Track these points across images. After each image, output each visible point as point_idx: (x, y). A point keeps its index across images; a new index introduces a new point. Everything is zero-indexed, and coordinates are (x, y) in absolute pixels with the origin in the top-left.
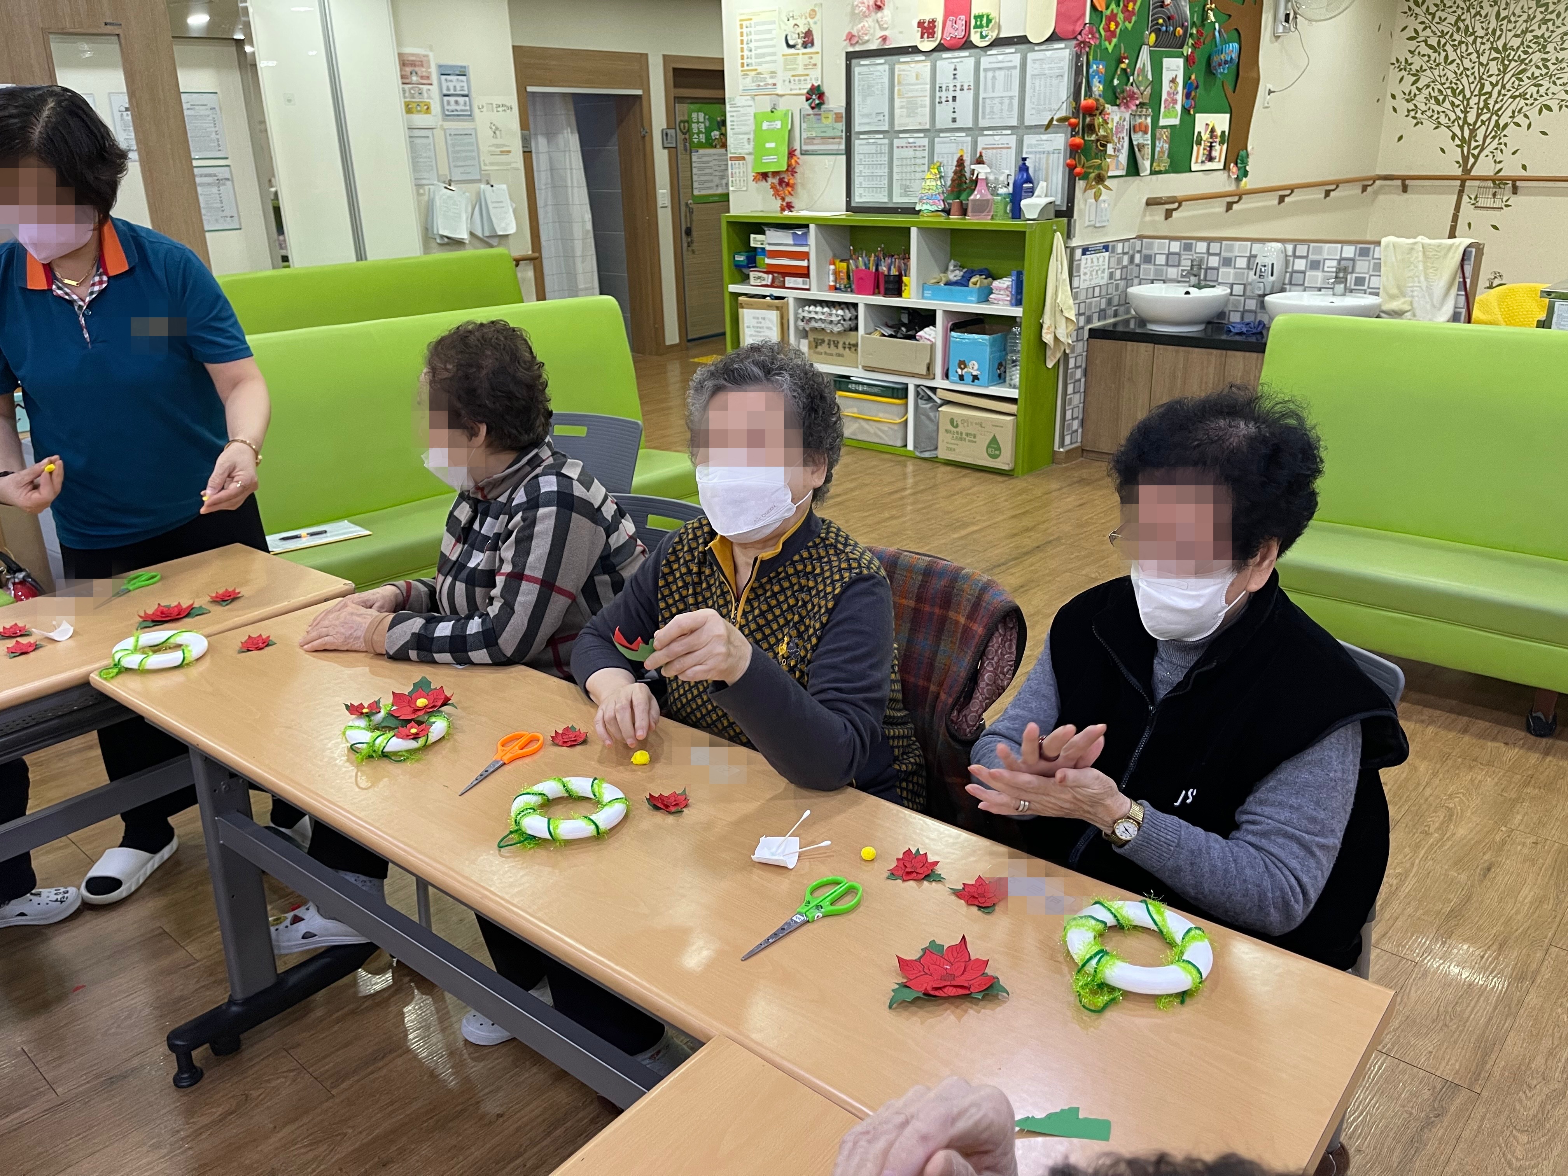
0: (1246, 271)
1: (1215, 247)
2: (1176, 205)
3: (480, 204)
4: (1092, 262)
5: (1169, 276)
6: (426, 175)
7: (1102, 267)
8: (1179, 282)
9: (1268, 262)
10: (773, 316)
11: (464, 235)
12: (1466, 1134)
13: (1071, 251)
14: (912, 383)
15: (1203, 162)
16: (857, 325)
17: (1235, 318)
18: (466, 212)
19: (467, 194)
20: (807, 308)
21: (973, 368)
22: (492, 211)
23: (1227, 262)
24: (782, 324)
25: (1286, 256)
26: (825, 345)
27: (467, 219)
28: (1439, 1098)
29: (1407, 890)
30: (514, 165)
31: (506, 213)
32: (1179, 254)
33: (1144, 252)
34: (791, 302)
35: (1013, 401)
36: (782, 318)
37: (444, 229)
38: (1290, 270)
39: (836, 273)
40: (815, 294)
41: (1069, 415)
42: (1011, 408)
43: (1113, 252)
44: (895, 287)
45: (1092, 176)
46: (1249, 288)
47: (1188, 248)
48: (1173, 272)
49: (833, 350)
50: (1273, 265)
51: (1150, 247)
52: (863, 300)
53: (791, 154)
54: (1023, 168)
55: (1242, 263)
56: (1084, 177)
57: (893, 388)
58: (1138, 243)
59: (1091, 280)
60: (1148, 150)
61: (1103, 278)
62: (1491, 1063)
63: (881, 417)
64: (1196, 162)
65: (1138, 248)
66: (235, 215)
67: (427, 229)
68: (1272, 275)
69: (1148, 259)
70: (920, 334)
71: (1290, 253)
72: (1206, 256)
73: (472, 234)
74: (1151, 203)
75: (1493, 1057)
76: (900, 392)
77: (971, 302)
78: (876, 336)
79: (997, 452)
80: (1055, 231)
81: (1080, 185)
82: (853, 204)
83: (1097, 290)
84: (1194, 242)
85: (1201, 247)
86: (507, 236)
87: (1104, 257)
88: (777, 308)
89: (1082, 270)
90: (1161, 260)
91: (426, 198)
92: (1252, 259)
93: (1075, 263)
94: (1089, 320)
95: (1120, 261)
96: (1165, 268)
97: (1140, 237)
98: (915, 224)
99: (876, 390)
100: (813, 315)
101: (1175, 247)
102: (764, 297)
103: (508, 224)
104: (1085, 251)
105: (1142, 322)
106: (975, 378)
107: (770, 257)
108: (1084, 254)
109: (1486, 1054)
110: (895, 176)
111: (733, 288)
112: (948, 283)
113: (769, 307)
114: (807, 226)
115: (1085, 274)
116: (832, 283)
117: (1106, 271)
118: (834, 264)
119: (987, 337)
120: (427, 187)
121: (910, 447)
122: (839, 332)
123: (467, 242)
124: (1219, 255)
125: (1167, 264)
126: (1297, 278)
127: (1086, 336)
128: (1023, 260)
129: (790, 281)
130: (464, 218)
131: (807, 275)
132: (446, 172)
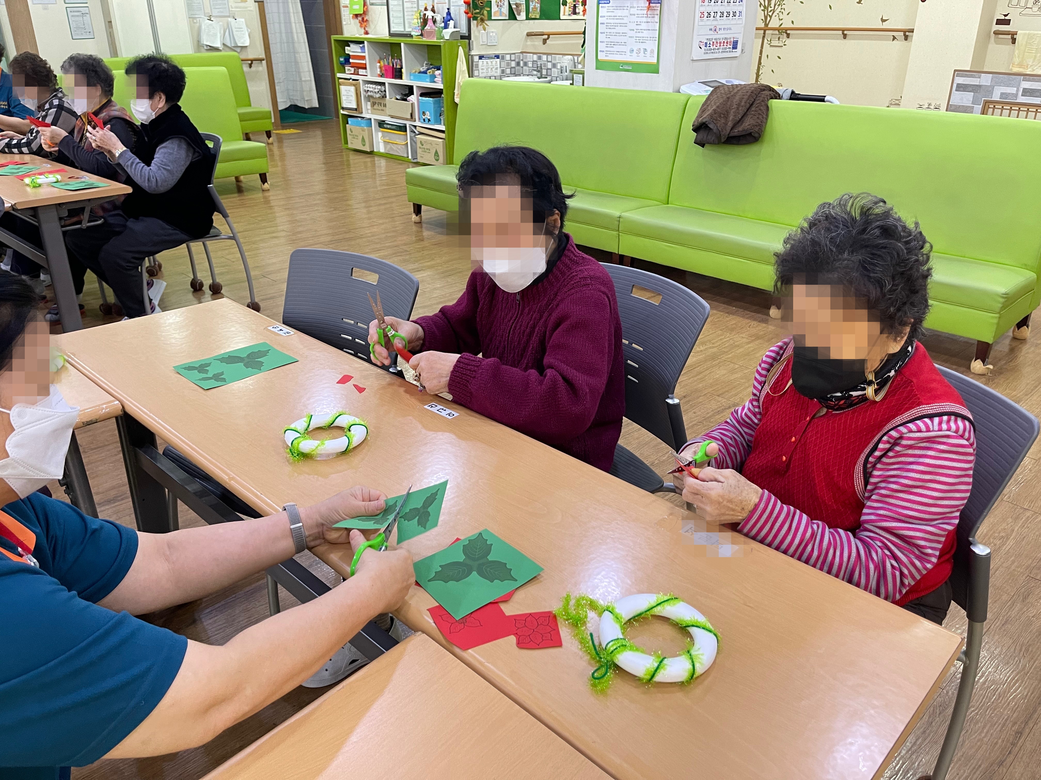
2: (546, 37)
3: (228, 29)
4: (487, 63)
6: (197, 13)
7: (496, 67)
10: (352, 89)
11: (218, 44)
13: (470, 57)
14: (408, 123)
15: (569, 15)
16: (385, 95)
18: (220, 33)
19: (221, 23)
20: (366, 85)
21: (428, 116)
22: (235, 33)
24: (357, 94)
26: (377, 105)
27: (221, 37)
30: (249, 9)
31: (244, 34)
34: (361, 82)
35: (443, 132)
36: (356, 90)
37: (207, 41)
39: (380, 67)
40: (370, 78)
42: (442, 135)
43: (503, 59)
44: (398, 74)
49: (380, 108)
51: (526, 57)
52: (387, 81)
53: (365, 4)
54: (449, 14)
57: (400, 126)
58: (521, 55)
59: (487, 73)
60: (523, 7)
61: (496, 72)
63: (398, 141)
64: (564, 15)
65: (521, 58)
66: (91, 31)
67: (198, 41)
69: (526, 64)
70: (409, 98)
73: (224, 45)
74: (531, 34)
76: (403, 128)
77: (427, 82)
78: (393, 99)
79: (438, 158)
80: (459, 46)
82: (391, 32)
85: (544, 57)
86: (246, 47)
87: (496, 62)
88: (354, 85)
89: (478, 67)
91: (198, 24)
93: (474, 63)
95: (508, 64)
97: (522, 53)
98: (403, 41)
99: (394, 127)
100: (369, 89)
101: (535, 57)
102: (349, 79)
103: (245, 41)
104: (482, 57)
106: (429, 120)
107: (353, 59)
108: (480, 59)
110: (406, 18)
111: (339, 75)
112: (420, 72)
113: (351, 85)
114: (363, 42)
115: (482, 69)
116: (379, 73)
117: (499, 68)
118: (379, 63)
119: (431, 99)
120: (198, 19)
121: (410, 157)
122: (379, 97)
123: (221, 49)
124: (551, 61)
125: (532, 66)
128: (441, 60)
129: (359, 71)
130: (219, 36)
131: (365, 68)
132: (210, 11)
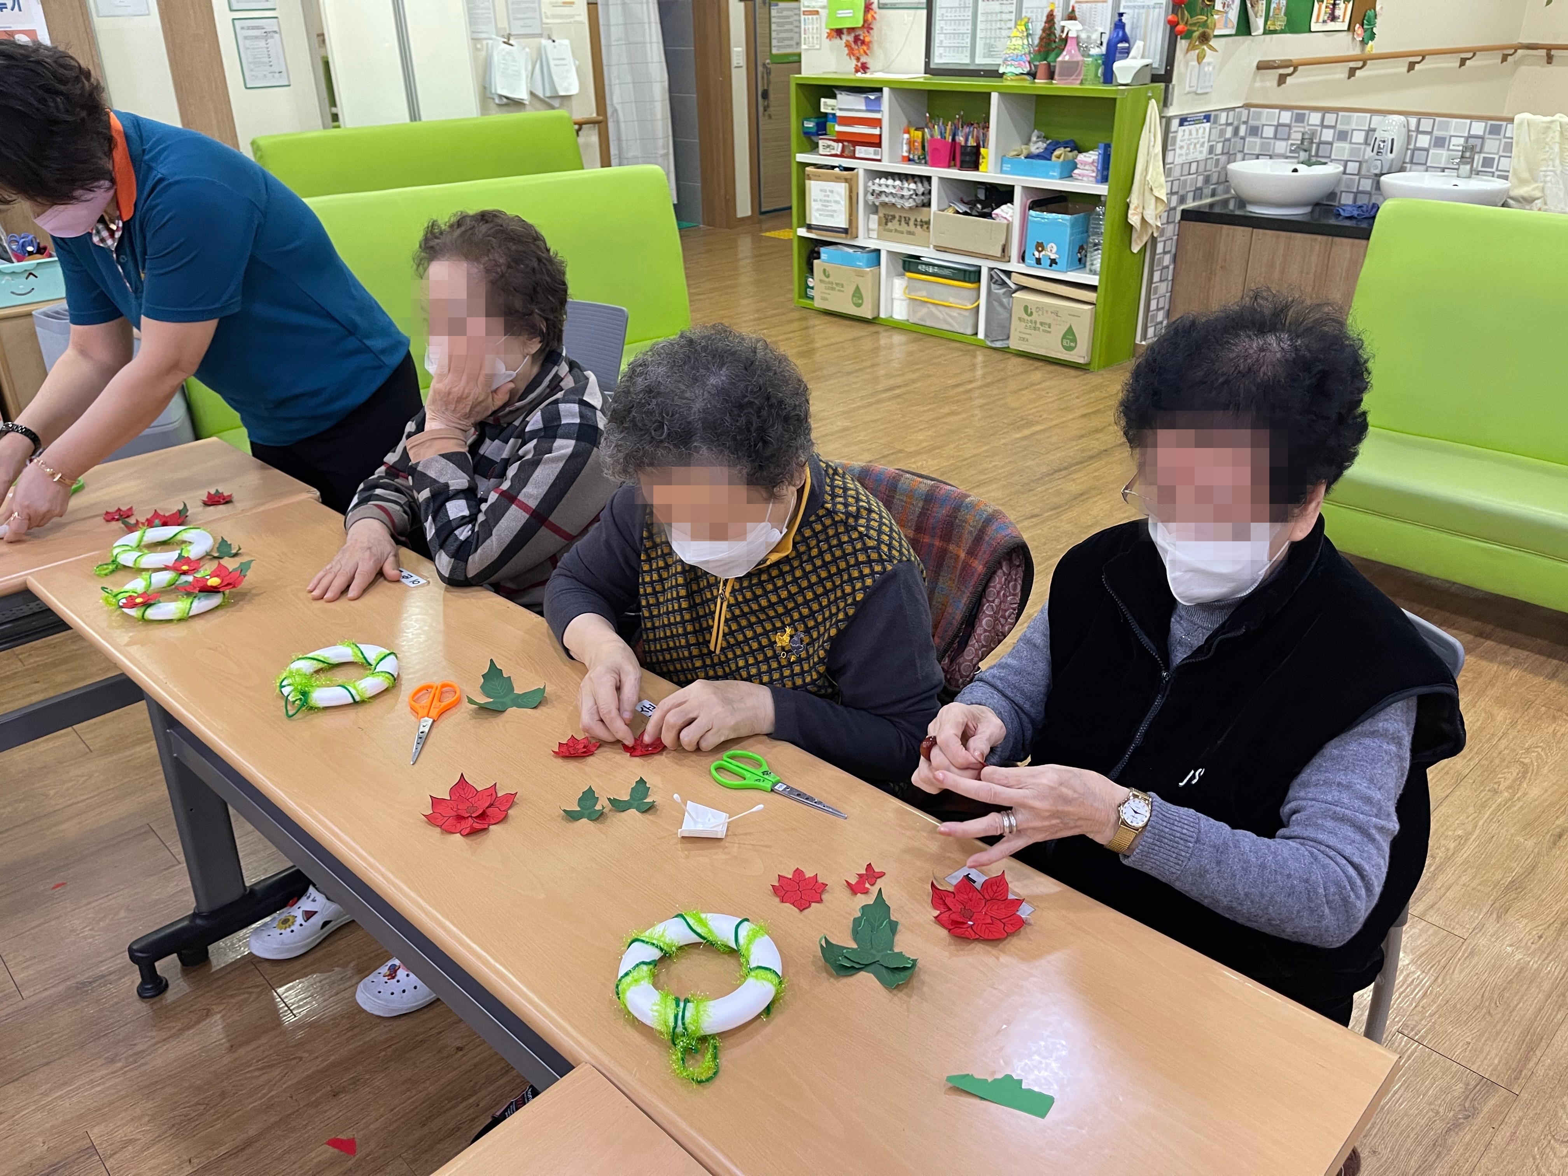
0: (1363, 147)
1: (1330, 119)
2: (1292, 69)
3: (540, 60)
4: (1190, 134)
5: (1276, 151)
6: (483, 28)
7: (1202, 140)
8: (1287, 158)
9: (1388, 137)
10: (841, 189)
11: (522, 94)
12: (1498, 1140)
13: (1167, 122)
14: (985, 265)
15: (1324, 22)
16: (930, 200)
17: (1346, 199)
18: (526, 69)
19: (527, 50)
20: (877, 181)
21: (1052, 251)
22: (553, 69)
23: (1343, 136)
24: (851, 198)
25: (1409, 131)
26: (896, 222)
27: (527, 77)
28: (1471, 1097)
29: (1465, 855)
30: (577, 18)
31: (568, 71)
32: (1289, 126)
33: (1251, 122)
34: (861, 173)
35: (1093, 288)
36: (851, 191)
37: (503, 88)
38: (1412, 147)
39: (910, 143)
40: (887, 165)
41: (1153, 305)
42: (1090, 296)
43: (1215, 122)
44: (972, 160)
45: (1196, 34)
46: (1364, 165)
47: (1300, 118)
48: (1281, 147)
49: (904, 227)
50: (1393, 140)
51: (1258, 116)
52: (937, 173)
53: (868, 8)
54: (1119, 25)
55: (1359, 137)
56: (1187, 35)
57: (965, 271)
58: (1245, 112)
59: (1187, 154)
60: (1262, 6)
61: (1201, 152)
62: (1535, 1060)
63: (952, 301)
64: (1317, 21)
65: (1244, 119)
66: (283, 69)
67: (485, 88)
68: (1391, 152)
69: (1254, 131)
70: (996, 211)
71: (1413, 127)
72: (1319, 129)
73: (532, 94)
74: (1263, 66)
75: (1538, 1053)
76: (972, 276)
77: (1053, 177)
79: (1073, 344)
80: (1150, 98)
81: (1182, 45)
82: (932, 66)
83: (1194, 166)
84: (1307, 112)
85: (1315, 118)
86: (570, 96)
87: (1204, 129)
88: (846, 180)
89: (1178, 143)
90: (1269, 132)
91: (484, 53)
92: (1371, 133)
93: (1171, 135)
94: (1182, 200)
95: (1222, 133)
96: (1272, 141)
97: (1247, 106)
98: (995, 89)
99: (946, 272)
100: (884, 189)
101: (1286, 117)
102: (833, 167)
103: (570, 84)
104: (1183, 121)
105: (1242, 203)
106: (1053, 262)
107: (840, 124)
108: (1181, 124)
109: (1531, 1050)
110: (979, 34)
111: (801, 157)
112: (1029, 156)
113: (838, 179)
114: (880, 90)
115: (1181, 147)
116: (905, 154)
117: (1206, 145)
118: (908, 132)
119: (1068, 217)
120: (485, 42)
121: (981, 335)
122: (910, 208)
123: (527, 102)
124: (1334, 127)
125: (1275, 138)
126: (1420, 156)
127: (1178, 217)
128: (1112, 131)
129: (861, 151)
130: (524, 77)
131: (879, 145)
132: (506, 25)
